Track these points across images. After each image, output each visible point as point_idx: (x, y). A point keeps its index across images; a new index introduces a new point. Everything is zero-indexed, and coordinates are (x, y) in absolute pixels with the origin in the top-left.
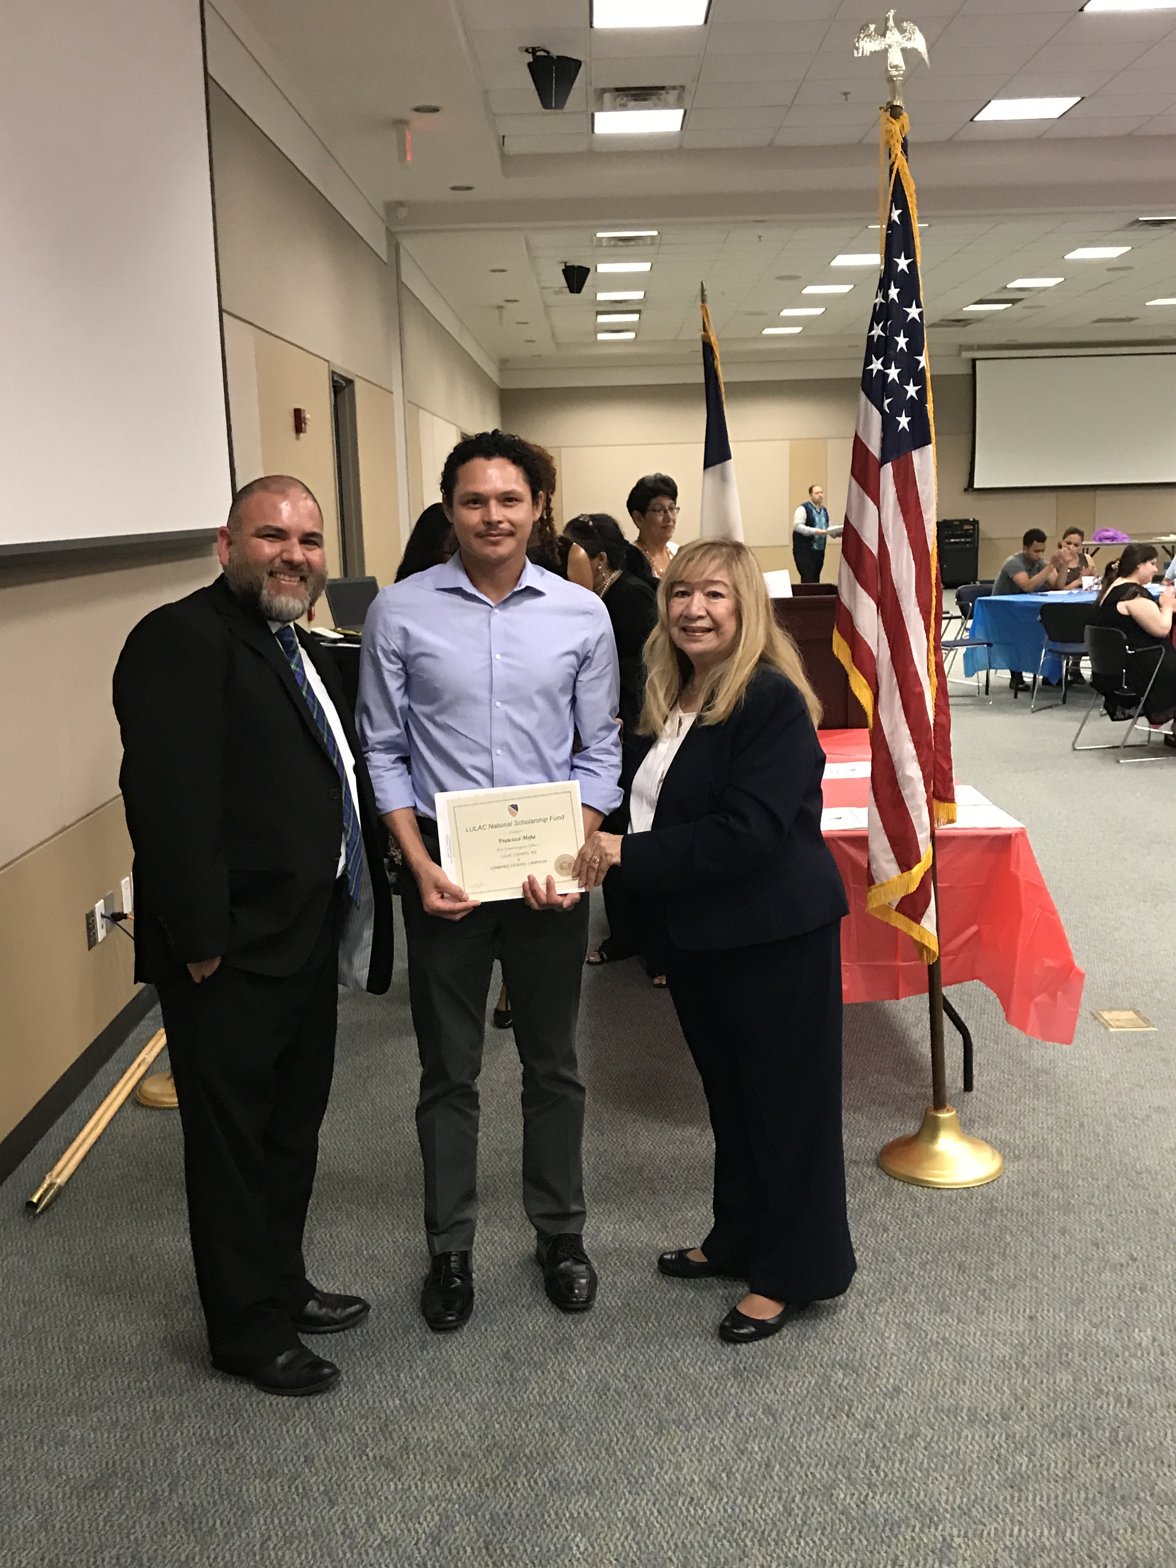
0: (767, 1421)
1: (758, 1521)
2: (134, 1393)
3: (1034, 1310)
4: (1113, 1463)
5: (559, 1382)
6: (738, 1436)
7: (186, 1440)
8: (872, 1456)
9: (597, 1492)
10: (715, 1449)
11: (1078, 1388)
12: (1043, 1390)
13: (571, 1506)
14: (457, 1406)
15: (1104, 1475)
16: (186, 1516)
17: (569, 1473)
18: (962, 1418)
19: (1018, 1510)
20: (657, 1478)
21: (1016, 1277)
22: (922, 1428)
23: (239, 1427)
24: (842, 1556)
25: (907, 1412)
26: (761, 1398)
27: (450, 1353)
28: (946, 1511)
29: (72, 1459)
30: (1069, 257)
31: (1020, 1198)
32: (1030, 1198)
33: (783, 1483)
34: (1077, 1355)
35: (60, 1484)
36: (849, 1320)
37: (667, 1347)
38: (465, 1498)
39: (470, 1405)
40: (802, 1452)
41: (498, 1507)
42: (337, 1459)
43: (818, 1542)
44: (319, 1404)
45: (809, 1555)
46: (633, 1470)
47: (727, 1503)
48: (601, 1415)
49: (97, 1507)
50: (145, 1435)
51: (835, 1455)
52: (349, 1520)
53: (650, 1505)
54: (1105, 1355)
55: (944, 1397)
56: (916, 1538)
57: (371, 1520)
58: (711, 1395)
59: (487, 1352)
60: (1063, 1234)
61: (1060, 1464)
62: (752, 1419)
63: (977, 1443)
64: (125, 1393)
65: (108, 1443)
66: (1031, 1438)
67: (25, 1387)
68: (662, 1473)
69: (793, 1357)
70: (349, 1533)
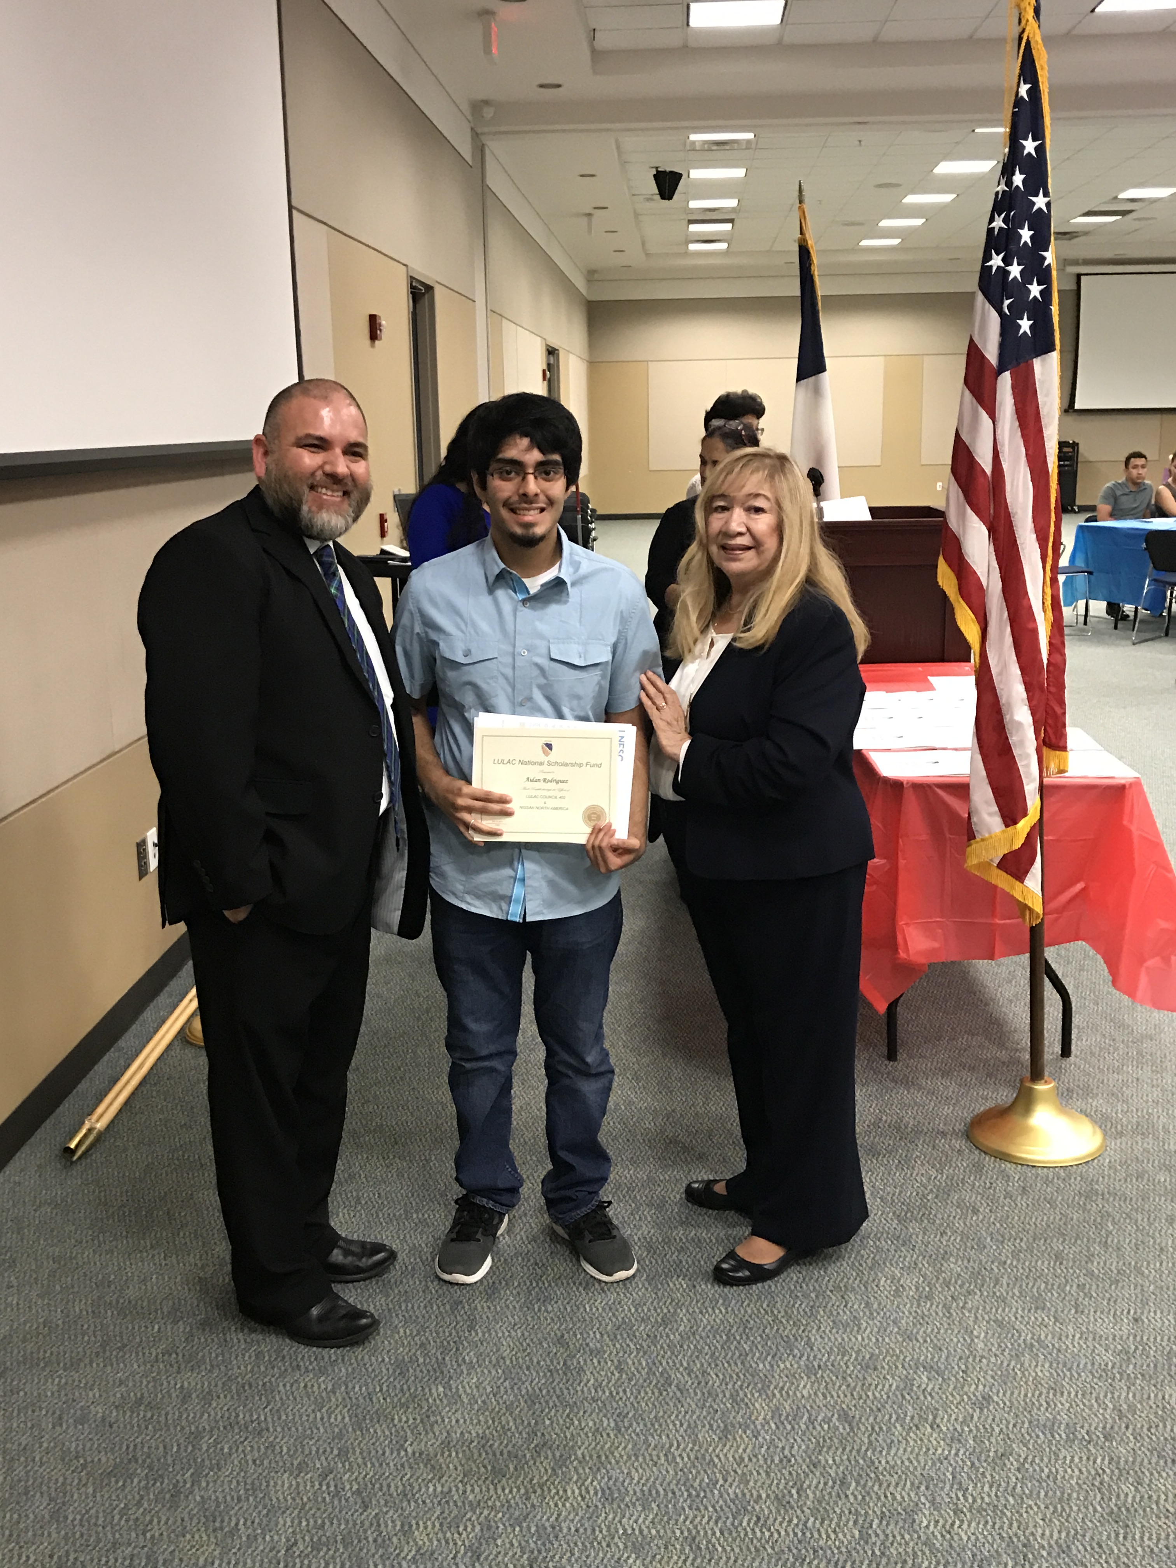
0: (843, 1429)
2: (161, 1366)
3: (1139, 1311)
5: (615, 1372)
6: (811, 1446)
7: (213, 1424)
8: (958, 1476)
9: (654, 1505)
10: (785, 1460)
12: (1151, 1407)
13: (624, 1520)
14: (505, 1397)
16: (207, 1513)
17: (624, 1481)
18: (1060, 1436)
19: (1124, 1550)
20: (720, 1492)
21: (1119, 1272)
22: (1014, 1445)
23: (271, 1410)
25: (998, 1426)
26: (836, 1402)
27: (500, 1335)
28: (1043, 1547)
29: (91, 1439)
31: (1123, 1181)
32: (1134, 1181)
33: (860, 1504)
35: (77, 1468)
37: (735, 1338)
38: (510, 1506)
39: (519, 1397)
40: (880, 1468)
41: (545, 1518)
42: (373, 1453)
44: (357, 1389)
46: (695, 1480)
47: (797, 1525)
48: (661, 1414)
49: (114, 1497)
50: (169, 1417)
51: (917, 1473)
52: (383, 1526)
53: (711, 1523)
55: (1039, 1409)
57: (406, 1528)
58: (782, 1395)
62: (826, 1427)
63: (1077, 1466)
64: (152, 1366)
65: (130, 1423)
66: (1137, 1464)
67: (48, 1355)
68: (726, 1486)
69: (872, 1355)
70: (381, 1542)
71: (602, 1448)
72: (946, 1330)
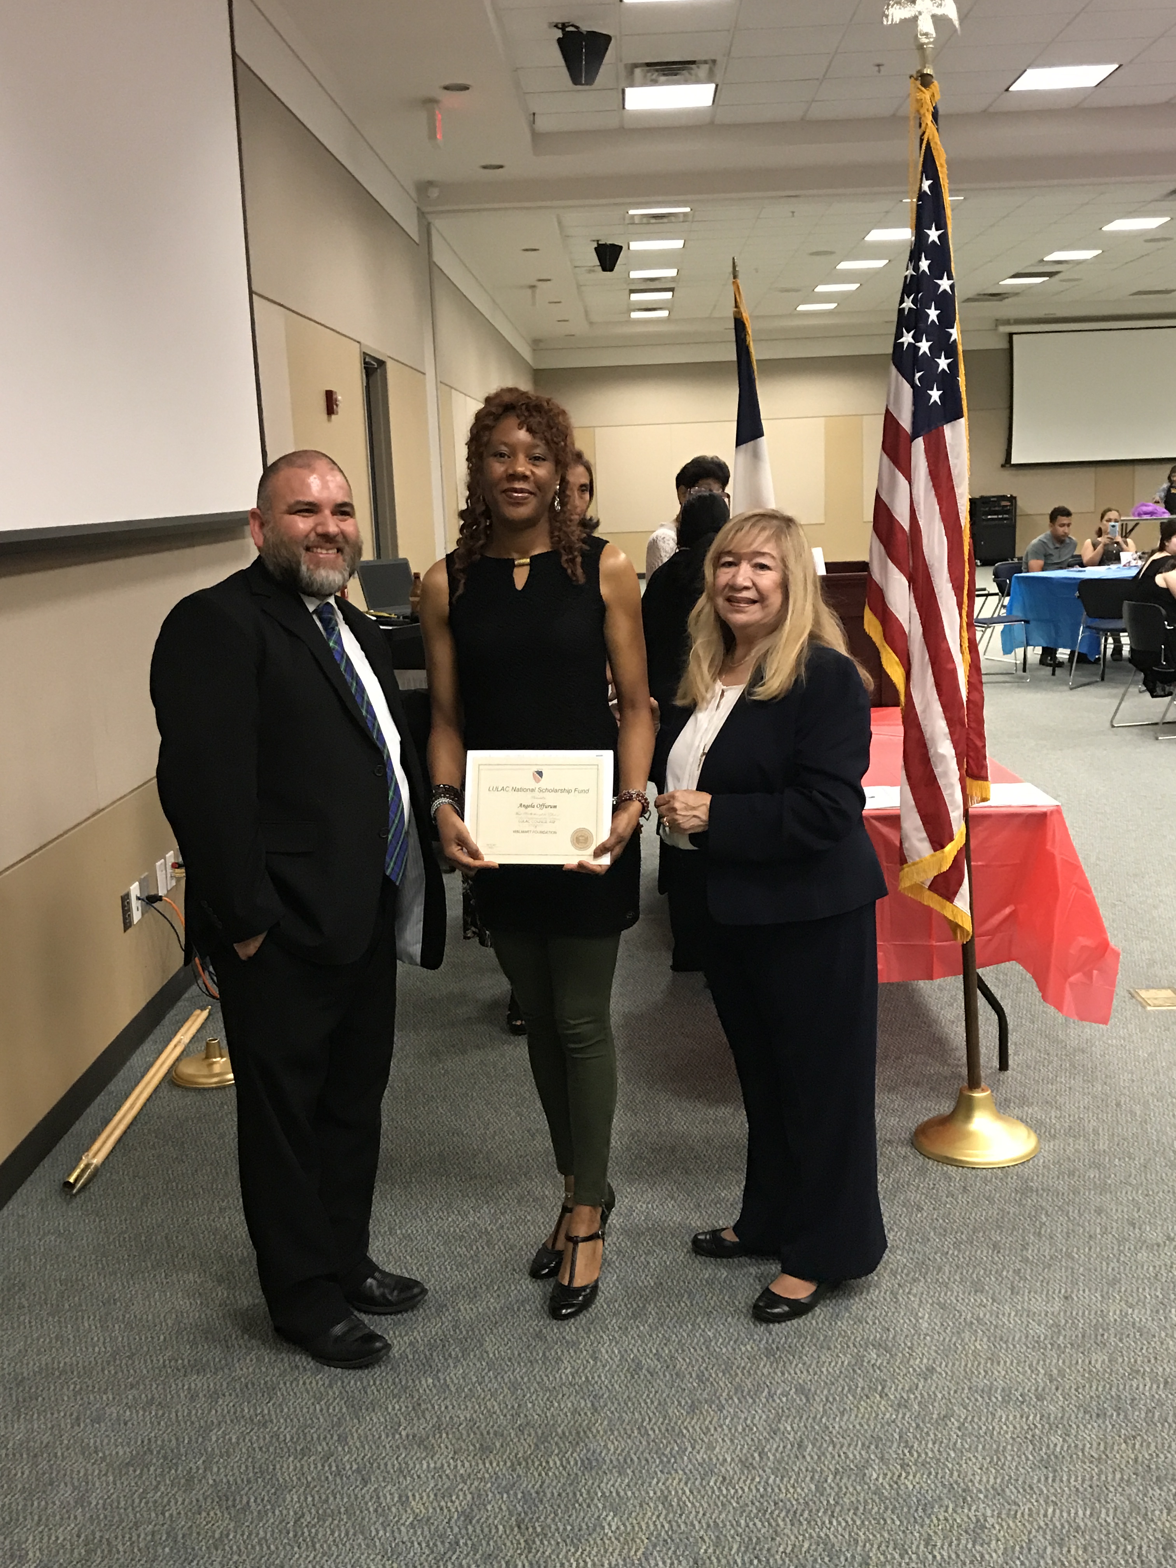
0: (800, 1400)
1: (789, 1500)
2: (169, 1371)
3: (1069, 1290)
4: (1149, 1444)
5: (590, 1360)
6: (771, 1416)
7: (220, 1419)
8: (905, 1436)
9: (629, 1471)
10: (747, 1429)
11: (1114, 1369)
12: (1079, 1371)
13: (603, 1485)
14: (489, 1385)
15: (1140, 1456)
16: (220, 1494)
17: (601, 1452)
18: (997, 1398)
19: (1052, 1491)
20: (689, 1458)
21: (1051, 1258)
22: (955, 1408)
23: (273, 1405)
24: (874, 1536)
25: (941, 1392)
26: (793, 1378)
27: (483, 1332)
28: (980, 1491)
29: (108, 1436)
30: (1106, 228)
31: (1056, 1178)
32: (1066, 1177)
33: (816, 1463)
34: (1113, 1335)
35: (96, 1461)
36: (882, 1299)
37: (700, 1327)
38: (497, 1477)
39: (503, 1385)
40: (834, 1432)
41: (530, 1486)
42: (370, 1437)
43: (850, 1522)
44: (352, 1382)
45: (842, 1535)
46: (665, 1449)
47: (759, 1483)
48: (634, 1393)
49: (133, 1484)
50: (179, 1414)
51: (868, 1435)
52: (382, 1498)
53: (682, 1484)
54: (1141, 1335)
55: (978, 1377)
56: (949, 1518)
57: (404, 1499)
58: (743, 1375)
59: (520, 1331)
60: (1099, 1214)
61: (1095, 1445)
62: (784, 1399)
63: (1011, 1423)
64: (160, 1371)
65: (143, 1421)
66: (1065, 1419)
67: (61, 1365)
68: (694, 1453)
69: (826, 1336)
70: (381, 1511)
71: (580, 1425)
72: (894, 1313)
